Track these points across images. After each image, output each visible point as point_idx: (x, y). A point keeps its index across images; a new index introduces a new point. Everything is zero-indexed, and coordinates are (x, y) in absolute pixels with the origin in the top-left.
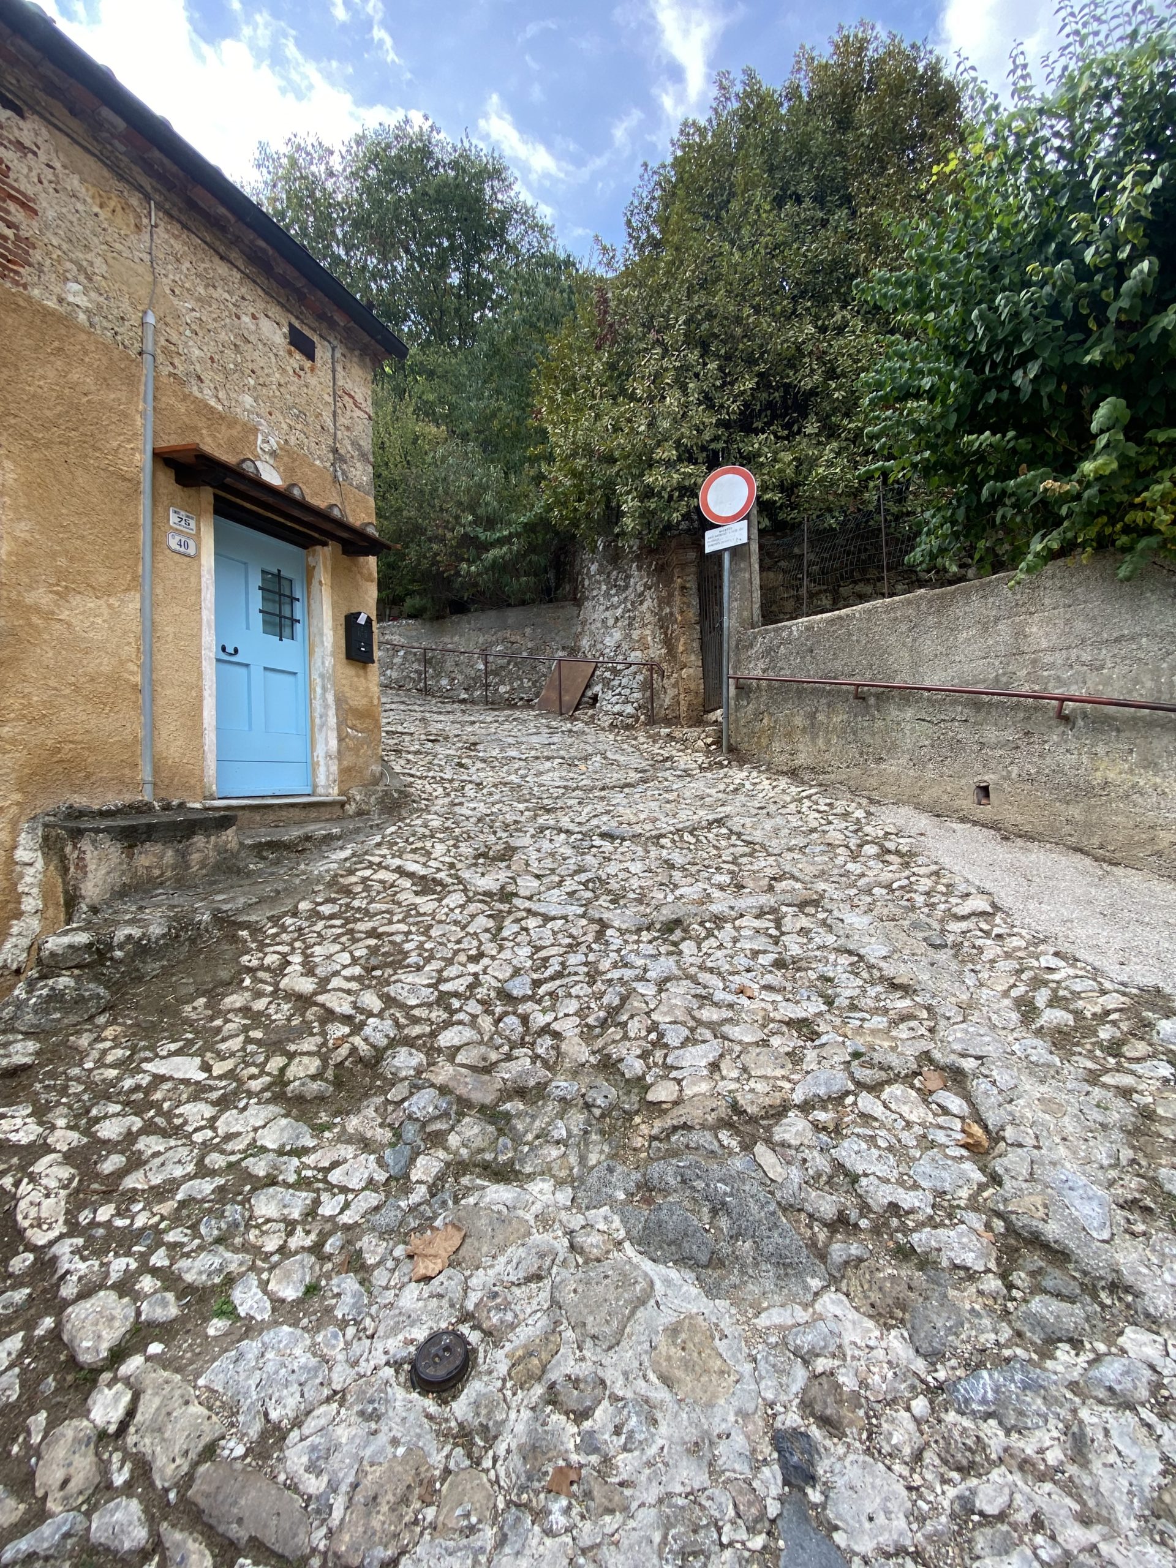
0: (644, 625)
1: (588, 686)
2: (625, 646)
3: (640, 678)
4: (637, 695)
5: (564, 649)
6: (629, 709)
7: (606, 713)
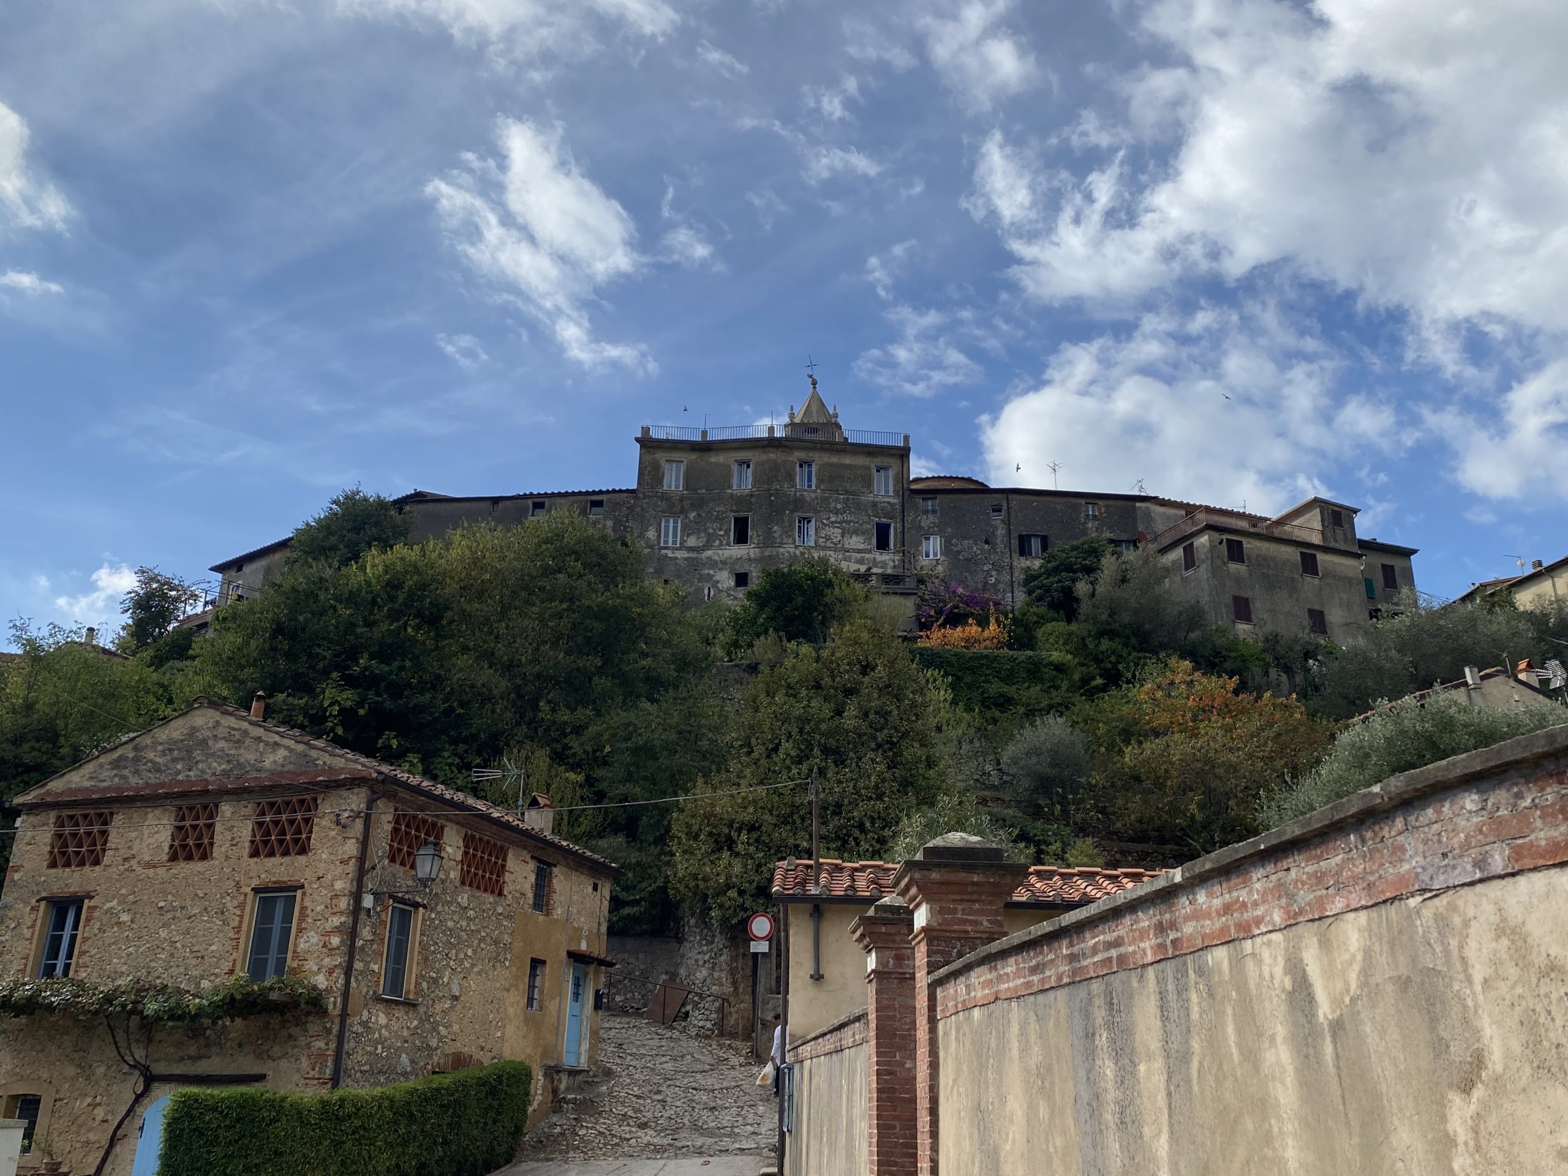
0: (721, 970)
1: (683, 1005)
2: (709, 981)
3: (717, 1004)
4: (714, 1016)
5: (666, 973)
6: (709, 1025)
7: (694, 1026)
